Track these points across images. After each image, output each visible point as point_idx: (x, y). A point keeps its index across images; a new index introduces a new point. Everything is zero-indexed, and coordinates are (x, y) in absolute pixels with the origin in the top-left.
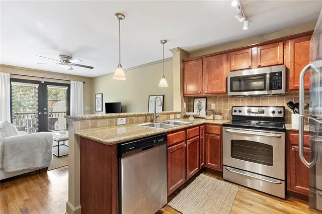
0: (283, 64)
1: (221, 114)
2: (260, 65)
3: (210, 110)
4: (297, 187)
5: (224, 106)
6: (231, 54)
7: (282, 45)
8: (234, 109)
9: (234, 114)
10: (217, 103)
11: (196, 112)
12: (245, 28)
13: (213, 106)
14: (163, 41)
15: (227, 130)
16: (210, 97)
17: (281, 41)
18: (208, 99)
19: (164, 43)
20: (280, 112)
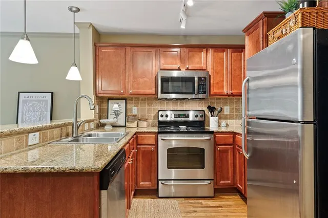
0: (206, 70)
1: (146, 120)
2: (188, 68)
3: (131, 115)
4: (221, 182)
5: (148, 110)
6: (161, 49)
7: (205, 52)
8: (160, 113)
9: (161, 119)
10: (140, 106)
11: (111, 119)
12: (183, 27)
13: (135, 110)
14: (74, 9)
15: (163, 138)
16: (131, 99)
17: (204, 48)
18: (128, 101)
19: (75, 12)
20: (202, 116)
